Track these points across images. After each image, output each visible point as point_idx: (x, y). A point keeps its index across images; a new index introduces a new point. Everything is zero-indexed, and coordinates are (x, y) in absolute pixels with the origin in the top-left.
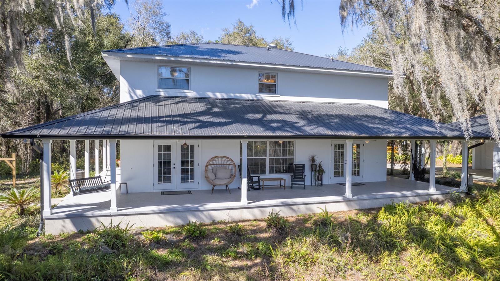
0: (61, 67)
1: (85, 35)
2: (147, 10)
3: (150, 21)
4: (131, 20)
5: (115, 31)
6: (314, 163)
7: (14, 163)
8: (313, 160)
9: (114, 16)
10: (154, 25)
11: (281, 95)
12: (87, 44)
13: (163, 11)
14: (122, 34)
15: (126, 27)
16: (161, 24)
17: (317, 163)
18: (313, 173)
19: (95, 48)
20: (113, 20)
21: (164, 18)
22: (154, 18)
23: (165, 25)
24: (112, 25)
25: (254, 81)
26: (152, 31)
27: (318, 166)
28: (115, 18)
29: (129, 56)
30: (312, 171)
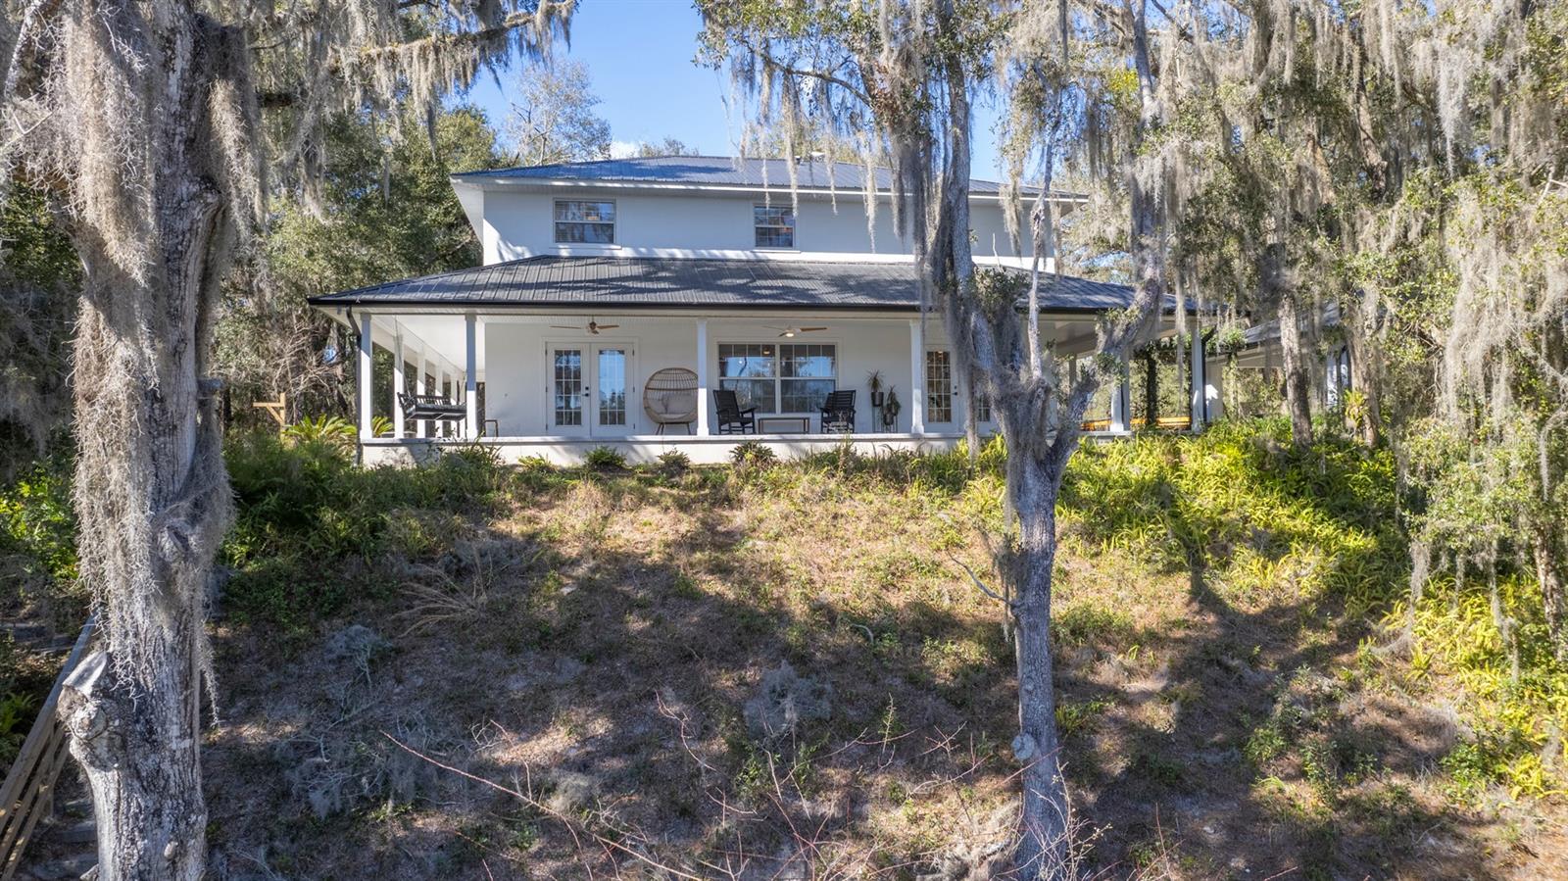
0: (362, 228)
1: (407, 160)
2: (550, 93)
3: (560, 120)
4: (510, 117)
5: (476, 147)
6: (880, 390)
7: (283, 412)
8: (875, 383)
9: (473, 112)
10: (570, 130)
11: (803, 249)
12: (413, 180)
13: (591, 92)
14: (491, 155)
15: (502, 138)
16: (585, 124)
17: (885, 388)
18: (877, 410)
19: (430, 189)
20: (470, 122)
21: (592, 109)
22: (568, 110)
23: (597, 126)
24: (469, 135)
25: (746, 223)
26: (565, 143)
27: (886, 397)
28: (474, 117)
29: (501, 182)
30: (874, 405)
